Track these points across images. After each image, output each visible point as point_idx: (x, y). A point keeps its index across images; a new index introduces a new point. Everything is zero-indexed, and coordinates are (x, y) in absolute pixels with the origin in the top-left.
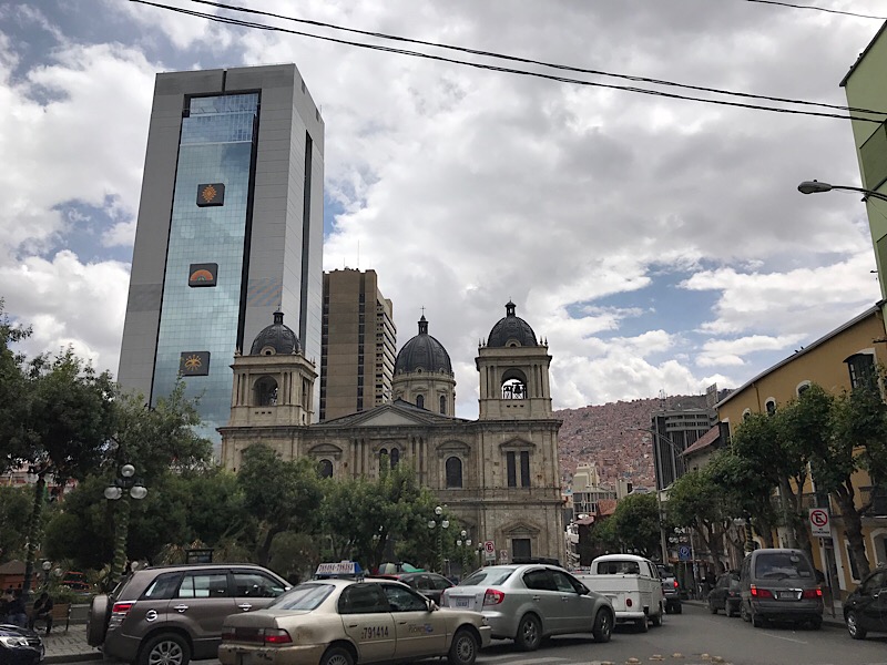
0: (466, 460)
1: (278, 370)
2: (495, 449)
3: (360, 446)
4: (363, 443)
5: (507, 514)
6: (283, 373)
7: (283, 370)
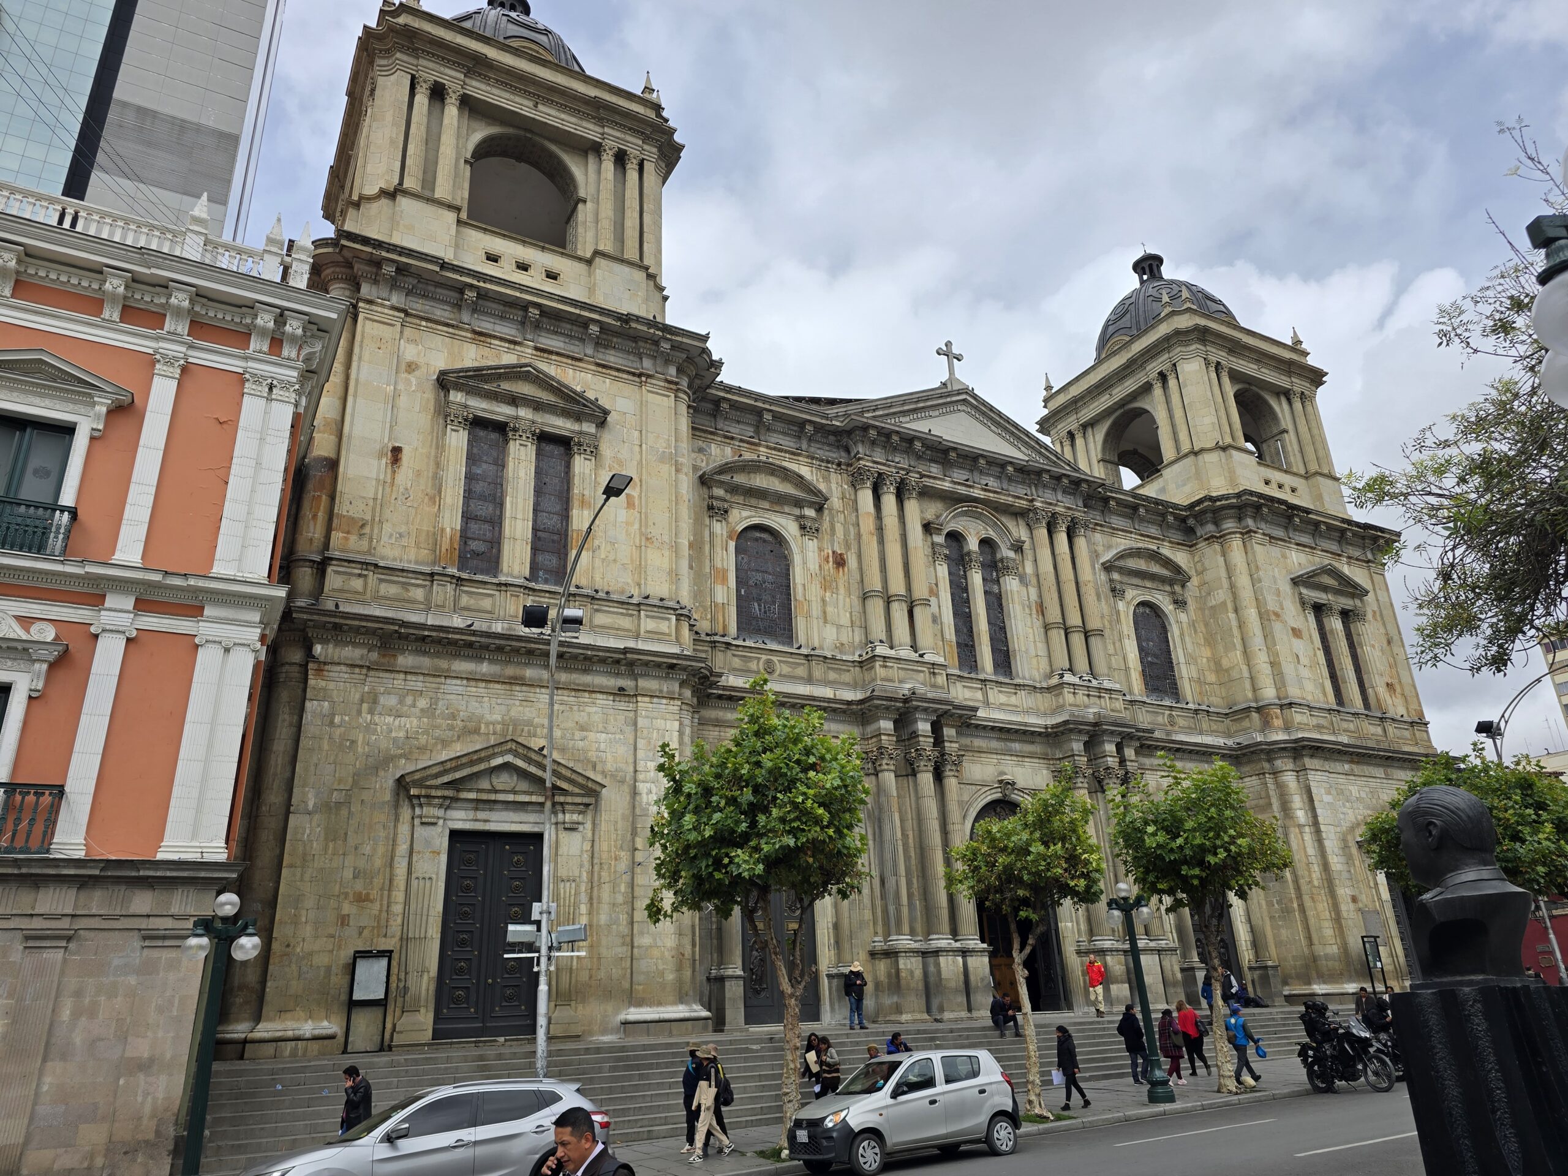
0: (1183, 617)
1: (590, 131)
2: (1286, 587)
4: (902, 495)
5: (1354, 790)
6: (611, 145)
7: (613, 138)
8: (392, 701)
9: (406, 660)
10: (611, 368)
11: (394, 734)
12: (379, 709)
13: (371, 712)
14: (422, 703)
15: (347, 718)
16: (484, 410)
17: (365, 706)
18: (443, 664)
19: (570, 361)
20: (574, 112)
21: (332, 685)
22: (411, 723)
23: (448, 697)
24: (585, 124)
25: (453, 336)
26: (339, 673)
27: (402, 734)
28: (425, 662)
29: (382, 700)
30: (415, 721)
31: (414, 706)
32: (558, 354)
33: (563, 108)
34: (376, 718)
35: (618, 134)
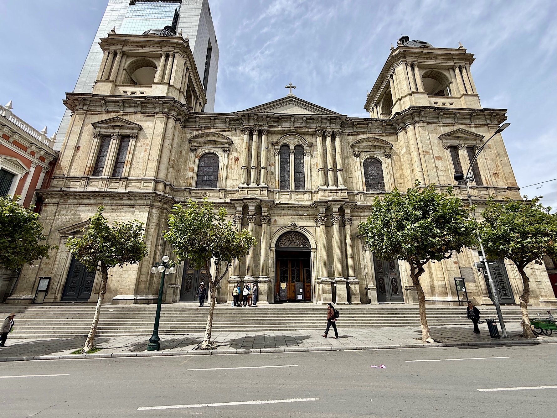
0: (389, 160)
3: (255, 138)
4: (260, 134)
6: (164, 53)
7: (165, 51)
8: (65, 212)
9: (70, 201)
10: (146, 113)
11: (63, 221)
12: (61, 214)
13: (58, 215)
14: (72, 212)
15: (50, 217)
16: (105, 132)
17: (57, 214)
18: (80, 201)
19: (134, 114)
20: (154, 47)
21: (48, 209)
22: (68, 218)
23: (80, 210)
24: (157, 49)
25: (100, 114)
26: (51, 206)
27: (65, 221)
28: (76, 201)
29: (62, 212)
30: (70, 217)
31: (70, 213)
32: (130, 113)
33: (150, 47)
34: (59, 217)
35: (167, 49)
